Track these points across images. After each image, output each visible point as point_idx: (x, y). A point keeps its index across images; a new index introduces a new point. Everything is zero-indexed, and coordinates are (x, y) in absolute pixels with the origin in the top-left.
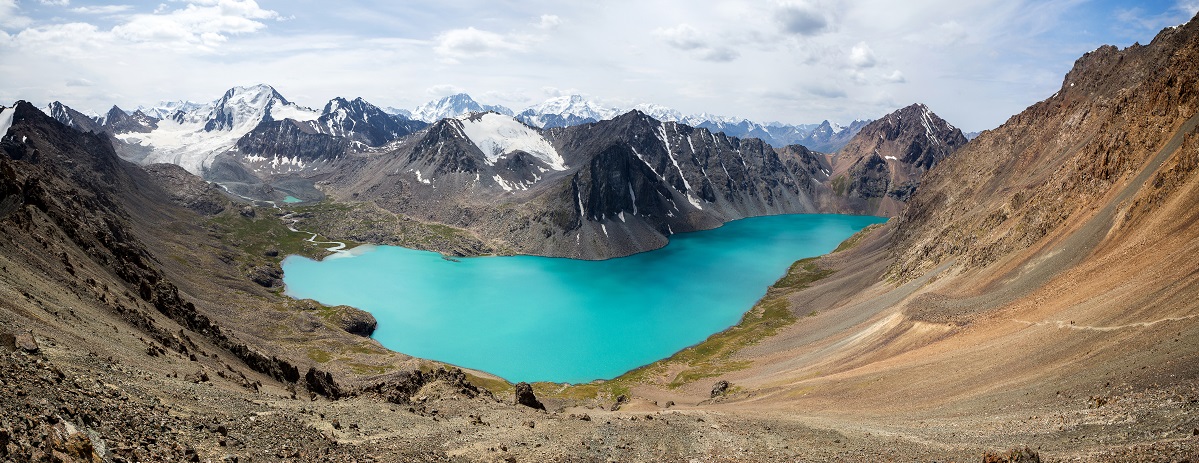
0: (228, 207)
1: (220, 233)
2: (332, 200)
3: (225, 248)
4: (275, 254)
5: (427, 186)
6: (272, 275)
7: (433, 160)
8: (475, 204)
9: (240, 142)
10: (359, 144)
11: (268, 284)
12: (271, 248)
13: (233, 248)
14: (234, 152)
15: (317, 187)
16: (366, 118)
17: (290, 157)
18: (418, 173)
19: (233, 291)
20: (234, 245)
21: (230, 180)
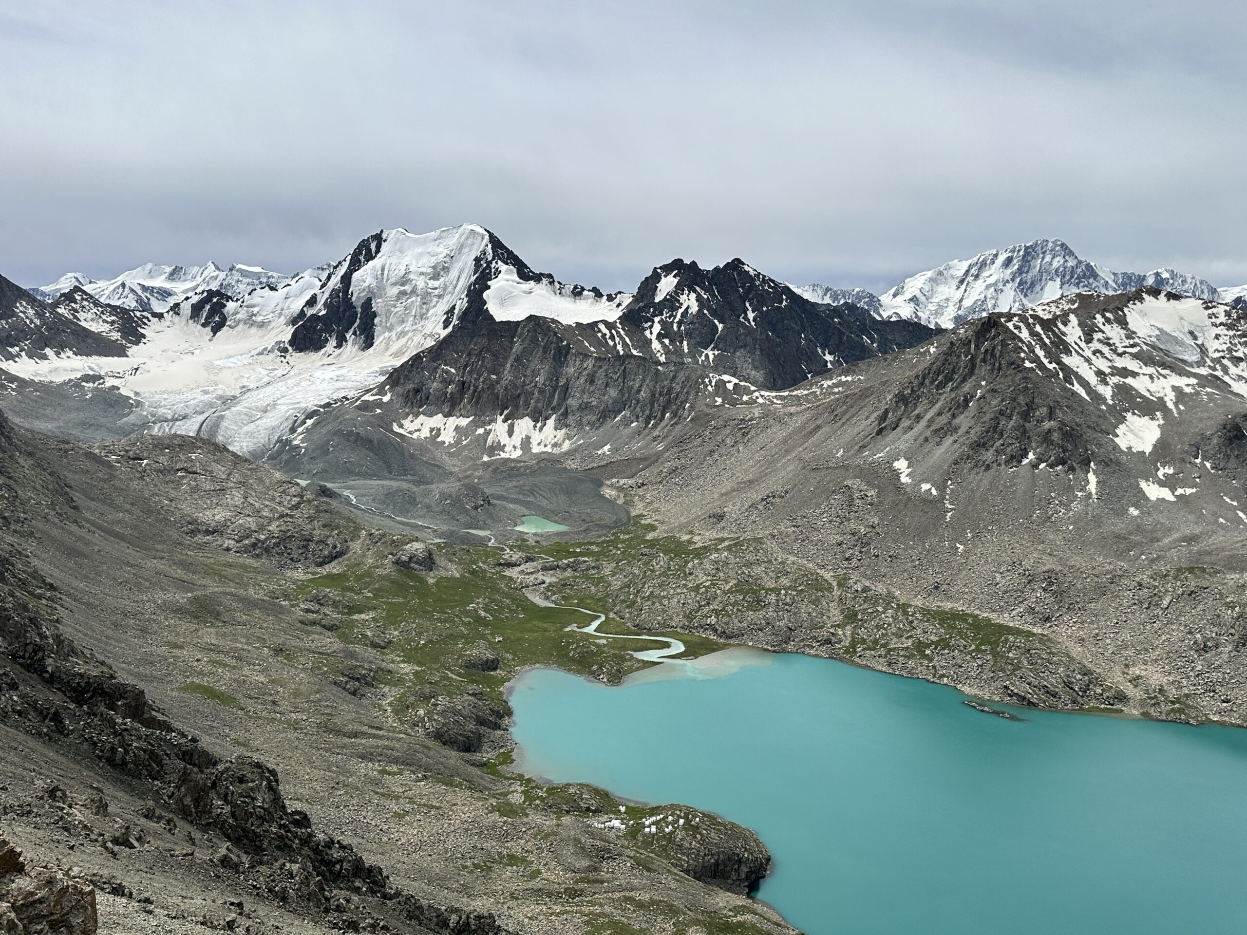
0: (356, 547)
1: (332, 615)
2: (653, 528)
3: (352, 655)
4: (492, 665)
5: (927, 501)
6: (481, 722)
7: (950, 429)
8: (1077, 561)
9: (395, 377)
10: (731, 381)
11: (469, 745)
12: (480, 651)
13: (371, 653)
14: (379, 404)
15: (609, 492)
16: (751, 315)
17: (539, 417)
18: (901, 465)
19: (371, 769)
20: (375, 646)
21: (366, 475)
